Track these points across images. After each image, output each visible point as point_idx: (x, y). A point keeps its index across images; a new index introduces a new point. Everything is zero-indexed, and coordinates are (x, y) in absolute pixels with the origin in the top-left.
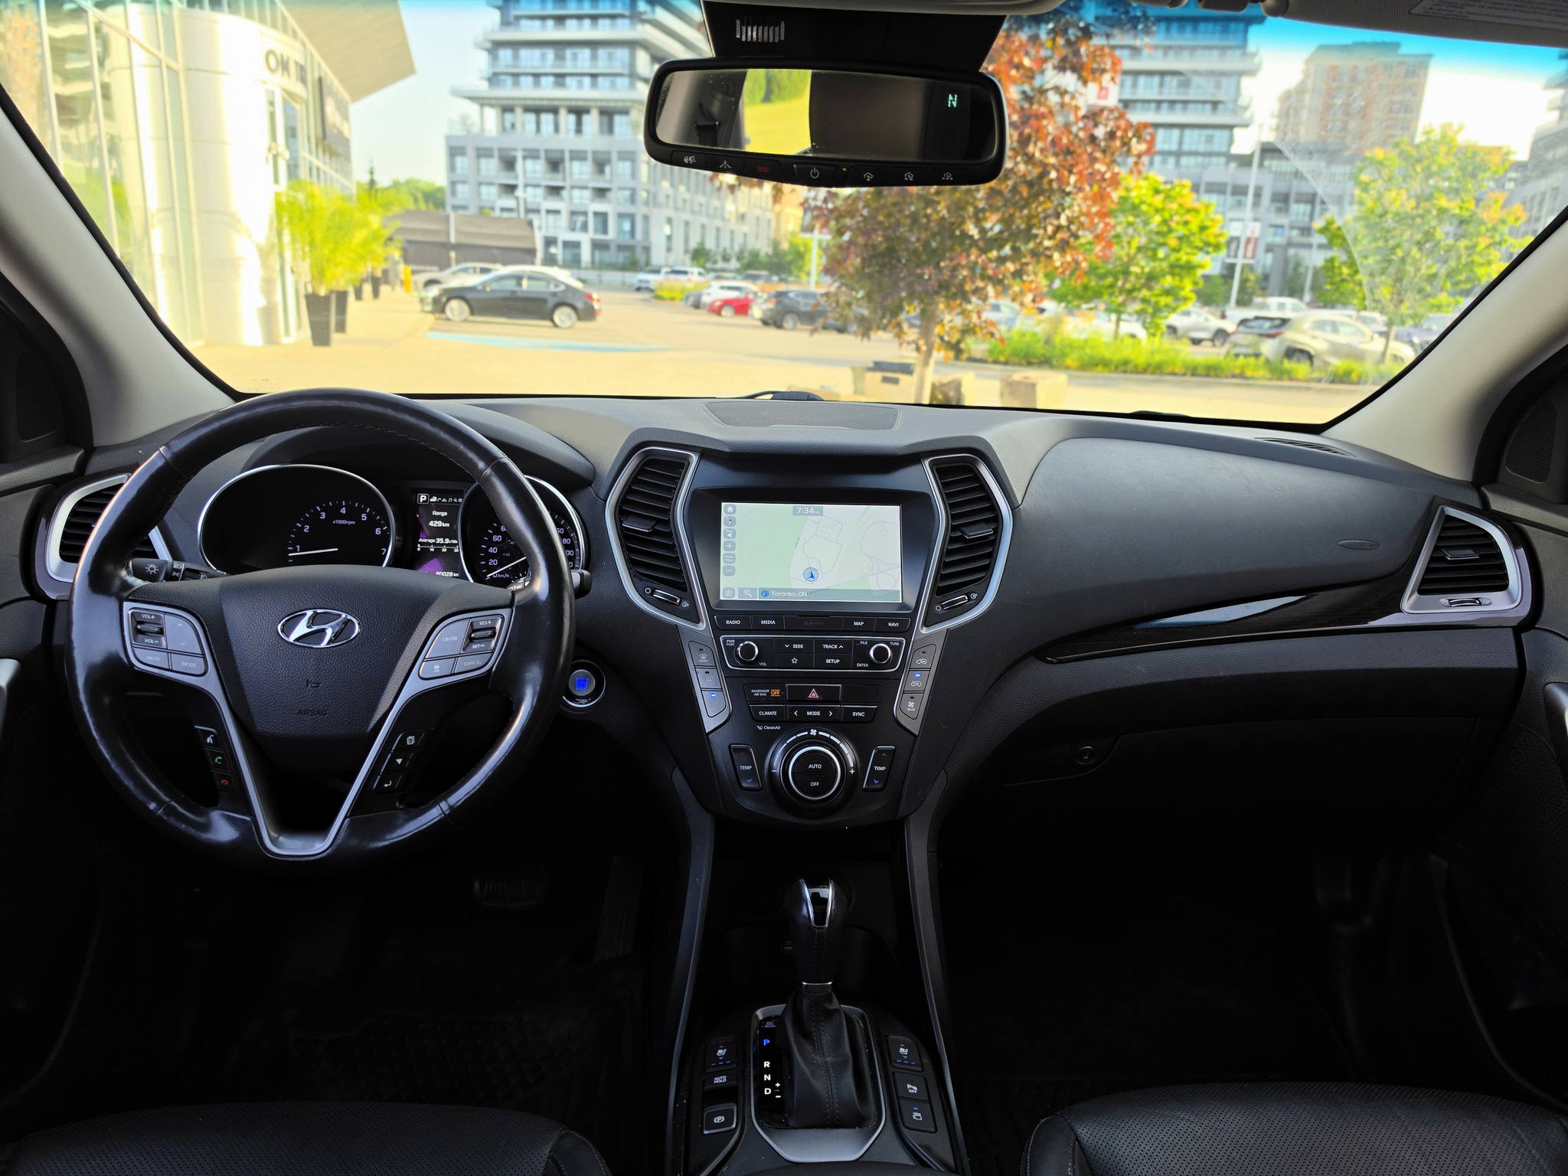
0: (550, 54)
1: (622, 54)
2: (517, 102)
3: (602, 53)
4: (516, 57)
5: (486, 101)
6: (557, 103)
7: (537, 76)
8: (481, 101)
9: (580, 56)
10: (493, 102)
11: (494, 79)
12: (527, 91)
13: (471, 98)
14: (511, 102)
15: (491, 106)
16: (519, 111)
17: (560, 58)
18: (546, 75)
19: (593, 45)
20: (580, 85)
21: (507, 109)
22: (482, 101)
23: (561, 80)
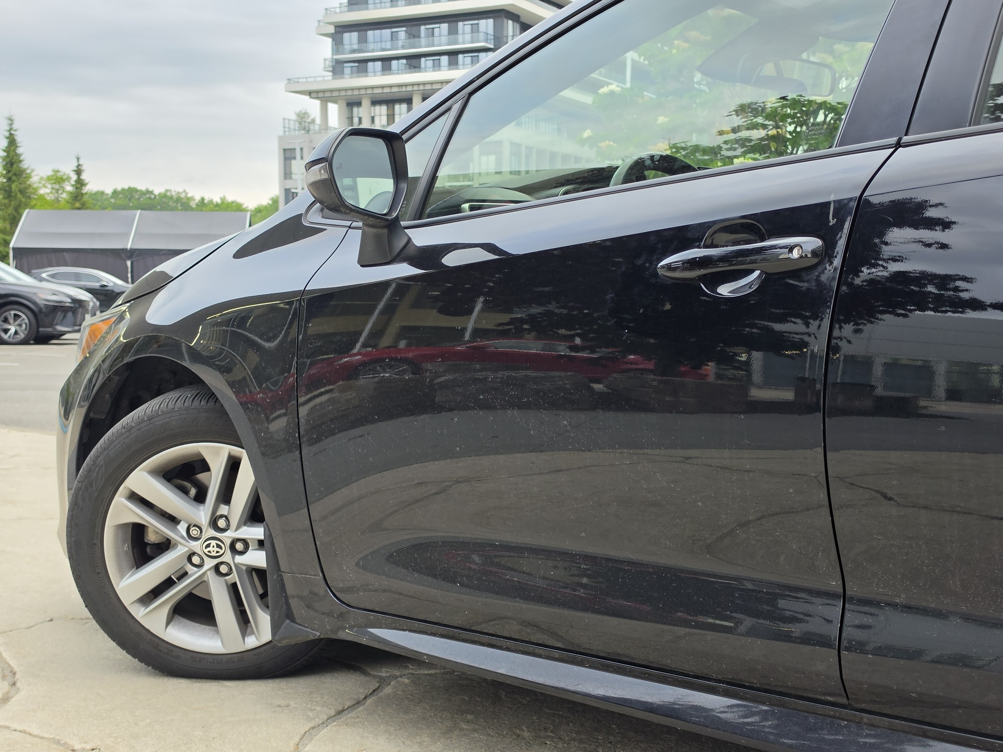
0: (402, 32)
1: (487, 25)
2: (363, 92)
3: (464, 27)
4: (363, 40)
5: (328, 94)
6: (409, 89)
7: (386, 61)
8: (321, 95)
9: (436, 31)
10: (335, 94)
11: (337, 68)
12: (376, 79)
13: (310, 93)
14: (356, 92)
15: (335, 102)
16: (366, 103)
17: (414, 36)
18: (398, 58)
19: (452, 18)
20: (437, 66)
21: (353, 104)
22: (324, 96)
23: (414, 62)
